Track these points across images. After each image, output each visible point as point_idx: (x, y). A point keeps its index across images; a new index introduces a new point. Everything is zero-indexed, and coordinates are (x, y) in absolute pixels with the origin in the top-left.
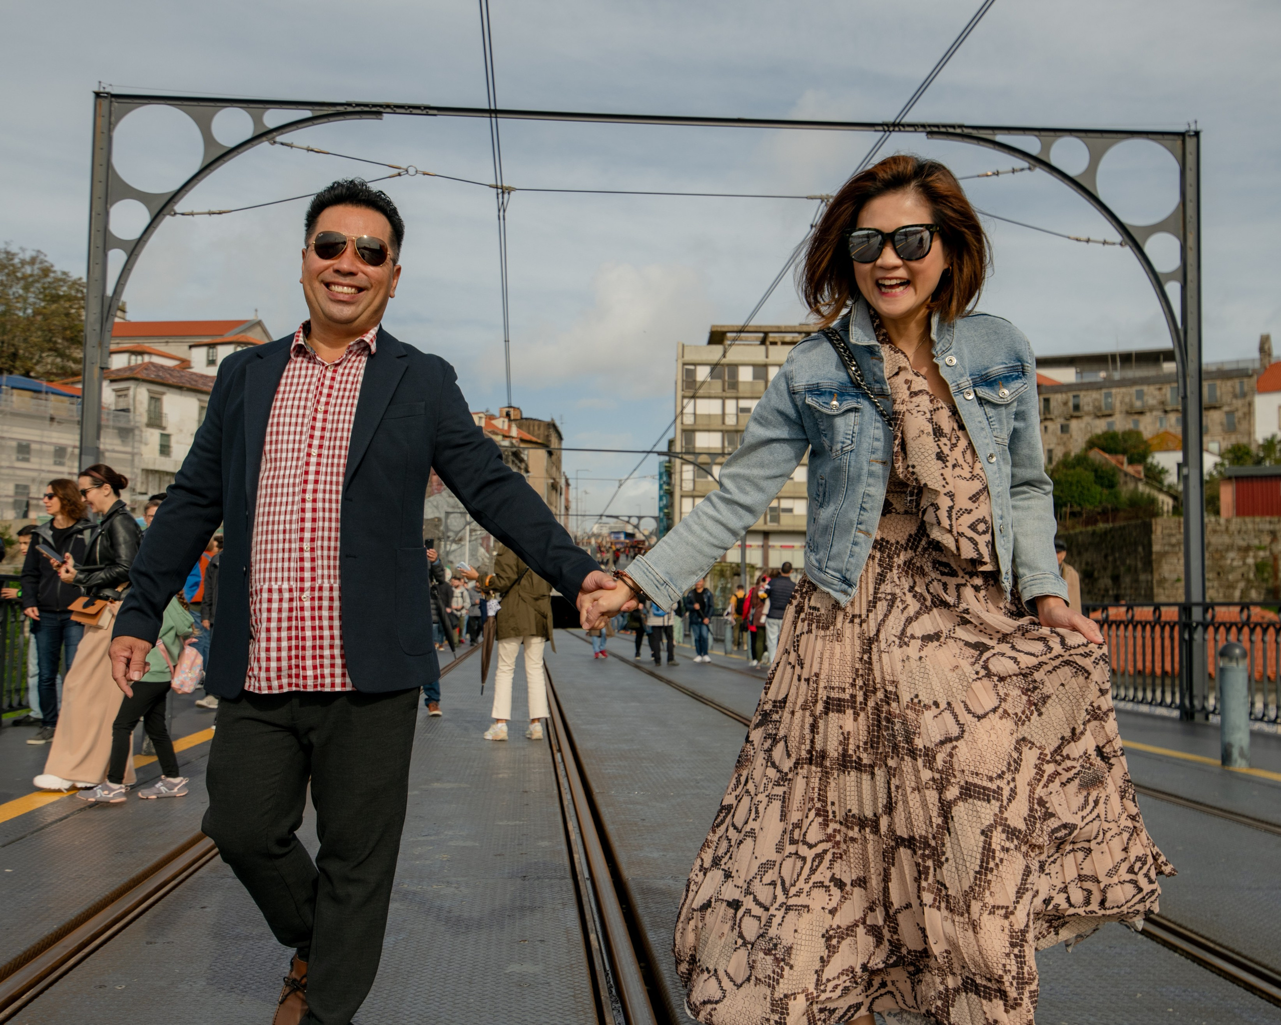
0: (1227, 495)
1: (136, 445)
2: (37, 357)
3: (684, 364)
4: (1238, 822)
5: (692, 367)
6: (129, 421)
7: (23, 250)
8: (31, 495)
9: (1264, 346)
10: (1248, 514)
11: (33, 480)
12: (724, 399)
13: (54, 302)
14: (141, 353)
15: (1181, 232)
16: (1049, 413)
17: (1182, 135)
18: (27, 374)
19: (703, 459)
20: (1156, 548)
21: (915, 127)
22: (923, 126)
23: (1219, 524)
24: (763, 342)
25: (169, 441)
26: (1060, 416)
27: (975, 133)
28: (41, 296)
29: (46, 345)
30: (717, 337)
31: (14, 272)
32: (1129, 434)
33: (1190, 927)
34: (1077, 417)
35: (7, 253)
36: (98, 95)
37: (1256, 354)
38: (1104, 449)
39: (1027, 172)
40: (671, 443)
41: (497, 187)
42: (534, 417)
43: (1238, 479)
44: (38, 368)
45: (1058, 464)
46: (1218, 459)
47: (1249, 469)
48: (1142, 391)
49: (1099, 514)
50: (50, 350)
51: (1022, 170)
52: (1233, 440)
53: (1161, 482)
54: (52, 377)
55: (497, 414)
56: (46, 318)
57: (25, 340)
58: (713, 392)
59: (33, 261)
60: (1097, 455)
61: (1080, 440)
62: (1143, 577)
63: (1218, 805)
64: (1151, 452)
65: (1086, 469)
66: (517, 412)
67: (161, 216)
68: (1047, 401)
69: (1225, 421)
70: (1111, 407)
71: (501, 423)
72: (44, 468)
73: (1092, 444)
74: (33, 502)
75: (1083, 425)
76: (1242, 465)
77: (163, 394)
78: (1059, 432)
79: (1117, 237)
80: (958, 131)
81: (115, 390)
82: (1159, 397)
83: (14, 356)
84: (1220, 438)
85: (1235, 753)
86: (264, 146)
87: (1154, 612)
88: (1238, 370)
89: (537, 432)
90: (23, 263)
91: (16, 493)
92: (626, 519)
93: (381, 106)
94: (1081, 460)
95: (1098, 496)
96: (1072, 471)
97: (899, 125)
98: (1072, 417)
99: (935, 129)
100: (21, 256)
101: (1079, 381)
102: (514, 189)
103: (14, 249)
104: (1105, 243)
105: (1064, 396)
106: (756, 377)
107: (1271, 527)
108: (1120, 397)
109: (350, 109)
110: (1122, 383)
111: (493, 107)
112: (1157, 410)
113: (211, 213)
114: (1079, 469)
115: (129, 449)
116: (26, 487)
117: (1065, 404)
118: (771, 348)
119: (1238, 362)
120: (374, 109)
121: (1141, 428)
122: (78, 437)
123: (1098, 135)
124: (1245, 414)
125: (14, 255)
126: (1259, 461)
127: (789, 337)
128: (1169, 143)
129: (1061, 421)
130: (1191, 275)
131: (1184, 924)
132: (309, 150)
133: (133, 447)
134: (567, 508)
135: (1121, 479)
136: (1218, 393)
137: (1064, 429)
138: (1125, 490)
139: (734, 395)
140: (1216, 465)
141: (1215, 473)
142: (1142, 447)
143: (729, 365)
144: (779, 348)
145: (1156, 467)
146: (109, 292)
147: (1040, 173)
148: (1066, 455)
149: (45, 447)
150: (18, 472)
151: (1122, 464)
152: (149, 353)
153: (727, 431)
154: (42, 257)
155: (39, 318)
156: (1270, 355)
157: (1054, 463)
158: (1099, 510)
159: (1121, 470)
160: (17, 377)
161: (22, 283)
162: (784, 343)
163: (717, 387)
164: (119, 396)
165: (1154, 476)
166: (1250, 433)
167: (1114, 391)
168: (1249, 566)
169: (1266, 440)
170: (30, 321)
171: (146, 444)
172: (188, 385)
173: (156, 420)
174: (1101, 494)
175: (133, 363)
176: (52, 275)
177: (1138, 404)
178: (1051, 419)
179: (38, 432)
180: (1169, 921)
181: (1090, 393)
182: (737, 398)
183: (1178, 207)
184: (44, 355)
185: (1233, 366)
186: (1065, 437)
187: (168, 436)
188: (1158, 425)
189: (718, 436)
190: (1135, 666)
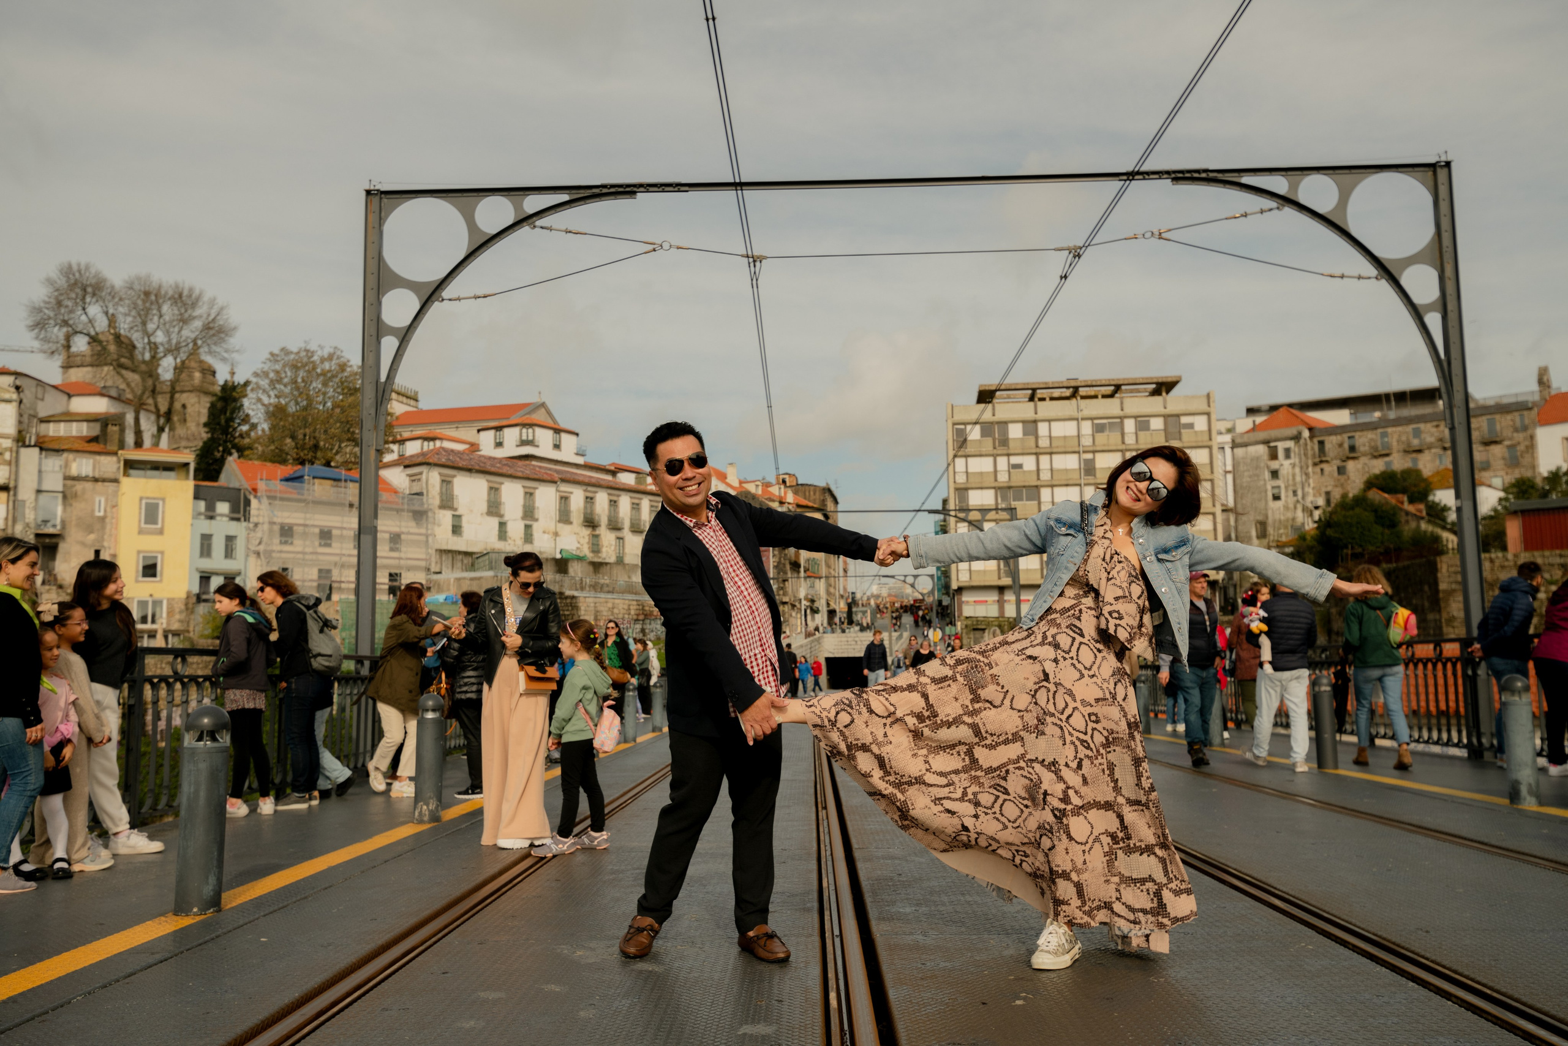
0: (1513, 530)
1: (430, 526)
2: (336, 447)
3: (954, 424)
4: (1524, 861)
5: (962, 427)
6: (422, 504)
7: (321, 347)
8: (334, 579)
9: (1543, 380)
10: (1537, 549)
11: (336, 564)
12: (995, 456)
13: (351, 395)
14: (433, 439)
15: (1438, 263)
16: (1325, 455)
17: (1433, 167)
18: (328, 464)
19: (974, 516)
20: (1443, 586)
21: (1159, 174)
22: (1168, 173)
23: (1507, 560)
24: (1032, 399)
25: (460, 521)
26: (1336, 458)
27: (1220, 176)
28: (339, 390)
29: (346, 437)
30: (985, 396)
31: (314, 368)
32: (1407, 473)
33: (1466, 973)
34: (1354, 458)
35: (307, 351)
36: (368, 192)
37: (1534, 386)
38: (1383, 489)
39: (1276, 211)
40: (945, 502)
41: (748, 257)
42: (809, 483)
43: (1524, 513)
44: (338, 457)
45: (1336, 505)
46: (1502, 494)
47: (1534, 503)
48: (1418, 429)
49: (1381, 554)
50: (349, 440)
51: (1271, 210)
52: (1517, 474)
53: (1444, 520)
54: (350, 466)
55: (773, 480)
56: (343, 411)
57: (326, 432)
58: (984, 450)
59: (330, 357)
60: (1376, 495)
61: (1357, 481)
62: (1431, 616)
63: (1503, 844)
64: (1432, 490)
65: (1365, 510)
66: (793, 478)
67: (430, 303)
68: (1321, 443)
69: (1507, 455)
70: (1388, 446)
71: (775, 490)
72: (344, 552)
73: (1370, 484)
74: (335, 585)
75: (1360, 466)
76: (1528, 498)
77: (454, 476)
78: (1336, 474)
79: (1372, 271)
80: (1204, 175)
81: (410, 476)
82: (1437, 434)
83: (316, 447)
84: (1502, 473)
85: (1524, 790)
86: (525, 231)
87: (1435, 649)
88: (1517, 403)
89: (812, 497)
90: (323, 360)
91: (320, 577)
92: (902, 578)
93: (634, 186)
94: (1360, 501)
95: (1380, 537)
96: (1351, 513)
97: (1138, 173)
98: (1349, 458)
99: (1180, 175)
100: (319, 353)
101: (1354, 422)
102: (766, 258)
103: (313, 347)
104: (1360, 278)
105: (1339, 437)
106: (1026, 433)
107: (1562, 561)
108: (1396, 436)
109: (605, 191)
110: (1398, 422)
111: (737, 181)
112: (1436, 447)
113: (476, 297)
114: (1358, 510)
115: (423, 531)
116: (329, 571)
117: (1341, 445)
118: (1040, 404)
119: (1516, 395)
120: (628, 189)
121: (1421, 466)
122: (356, 520)
123: (1347, 171)
124: (1527, 447)
125: (313, 352)
126: (1545, 494)
127: (1057, 393)
128: (1419, 175)
129: (1337, 462)
130: (1451, 306)
131: (1460, 970)
132: (568, 232)
133: (427, 529)
134: (845, 571)
135: (1403, 518)
136: (1498, 427)
137: (1341, 470)
138: (1408, 528)
139: (1005, 452)
140: (1500, 500)
141: (1499, 508)
142: (1423, 485)
143: (998, 423)
144: (1048, 403)
145: (1438, 504)
146: (383, 378)
147: (1289, 211)
148: (1344, 496)
149: (345, 532)
150: (321, 557)
151: (1402, 503)
152: (441, 439)
153: (1000, 488)
154: (339, 353)
155: (338, 410)
156: (1549, 387)
157: (1333, 505)
158: (1381, 550)
159: (1401, 509)
160: (318, 467)
161: (321, 378)
162: (1052, 399)
163: (988, 445)
164: (413, 481)
165: (1437, 513)
166: (1534, 467)
167: (1390, 430)
168: (1541, 601)
169: (1551, 473)
170: (330, 414)
171: (439, 525)
172: (477, 467)
173: (447, 502)
174: (1382, 534)
175: (425, 448)
176: (348, 369)
177: (1416, 442)
178: (1327, 462)
179: (339, 518)
180: (1444, 967)
181: (1365, 433)
182: (1008, 455)
183: (1433, 238)
184: (343, 445)
185: (1512, 400)
186: (1342, 478)
187: (459, 516)
188: (1438, 462)
189: (992, 492)
190: (1437, 706)
